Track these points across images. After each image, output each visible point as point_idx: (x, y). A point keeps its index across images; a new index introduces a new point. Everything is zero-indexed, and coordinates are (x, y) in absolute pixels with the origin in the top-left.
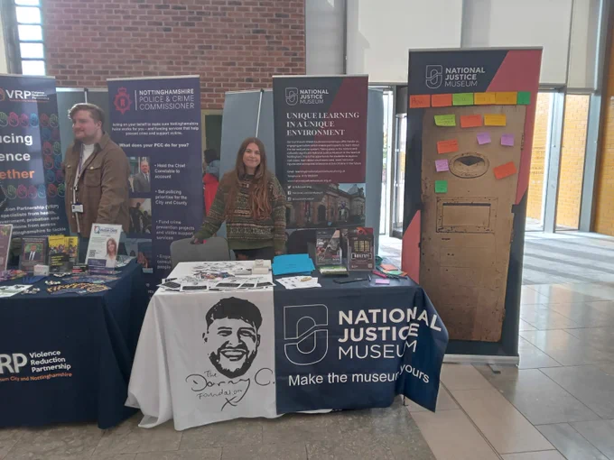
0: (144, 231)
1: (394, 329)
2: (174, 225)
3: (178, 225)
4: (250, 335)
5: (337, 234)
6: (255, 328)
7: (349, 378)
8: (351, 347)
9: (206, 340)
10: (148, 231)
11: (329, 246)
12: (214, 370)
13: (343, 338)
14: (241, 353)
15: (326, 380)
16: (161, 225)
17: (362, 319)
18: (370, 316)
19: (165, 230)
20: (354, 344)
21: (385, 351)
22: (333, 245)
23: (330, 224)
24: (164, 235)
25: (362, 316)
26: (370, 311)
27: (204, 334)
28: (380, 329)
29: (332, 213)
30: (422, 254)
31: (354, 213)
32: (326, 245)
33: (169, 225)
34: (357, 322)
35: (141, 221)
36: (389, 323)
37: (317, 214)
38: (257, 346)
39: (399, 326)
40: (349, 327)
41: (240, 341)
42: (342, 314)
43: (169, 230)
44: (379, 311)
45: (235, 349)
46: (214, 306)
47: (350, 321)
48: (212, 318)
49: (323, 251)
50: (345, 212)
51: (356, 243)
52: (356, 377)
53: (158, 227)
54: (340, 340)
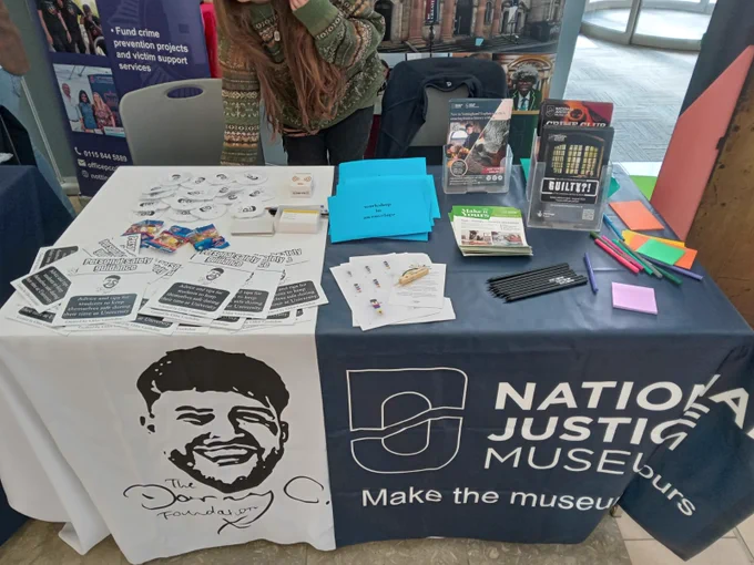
0: (92, 50)
1: (642, 423)
2: (147, 39)
3: (154, 41)
4: (262, 421)
5: (505, 109)
6: (272, 409)
7: (504, 498)
8: (518, 451)
9: (151, 428)
10: (99, 50)
11: (478, 142)
12: (185, 478)
13: (501, 433)
14: (244, 452)
15: (448, 497)
16: (121, 38)
17: (560, 401)
18: (582, 396)
19: (133, 50)
20: (526, 445)
21: (603, 460)
22: (491, 139)
23: (479, 42)
24: (132, 61)
25: (561, 395)
26: (586, 385)
27: (143, 420)
28: (602, 420)
29: (487, 14)
30: (718, 165)
31: (539, 16)
32: (473, 137)
33: (137, 39)
34: (543, 406)
35: (82, 27)
36: (633, 410)
37: (452, 18)
38: (282, 442)
39: (655, 418)
40: (521, 415)
41: (238, 430)
42: (505, 389)
43: (141, 50)
44: (612, 384)
45: (229, 444)
46: (155, 365)
47: (525, 403)
48: (155, 389)
49: (463, 156)
50: (518, 15)
51: (559, 151)
52: (519, 498)
53: (117, 44)
54: (493, 437)
